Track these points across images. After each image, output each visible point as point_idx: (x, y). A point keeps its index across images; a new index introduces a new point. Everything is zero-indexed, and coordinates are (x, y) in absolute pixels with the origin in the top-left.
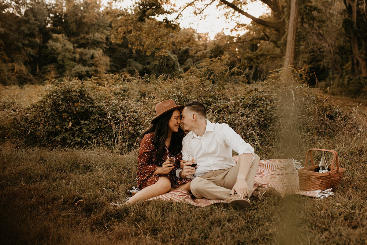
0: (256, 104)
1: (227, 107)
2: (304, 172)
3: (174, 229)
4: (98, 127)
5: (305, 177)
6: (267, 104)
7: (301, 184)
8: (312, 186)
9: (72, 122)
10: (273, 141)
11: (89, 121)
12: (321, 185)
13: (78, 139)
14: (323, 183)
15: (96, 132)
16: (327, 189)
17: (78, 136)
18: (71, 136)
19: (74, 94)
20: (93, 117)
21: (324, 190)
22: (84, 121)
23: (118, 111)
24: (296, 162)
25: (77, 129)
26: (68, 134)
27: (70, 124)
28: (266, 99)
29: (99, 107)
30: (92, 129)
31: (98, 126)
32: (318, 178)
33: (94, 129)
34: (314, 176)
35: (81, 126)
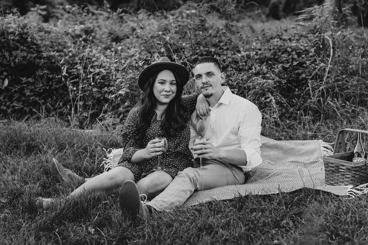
0: (278, 59)
1: (236, 62)
2: (331, 161)
3: (149, 236)
4: (48, 88)
5: (333, 167)
6: (293, 59)
7: (327, 176)
8: (342, 180)
9: (8, 79)
10: (297, 114)
11: (34, 78)
12: (352, 178)
13: (18, 105)
14: (356, 176)
15: (44, 95)
16: (361, 184)
17: (18, 100)
18: (7, 100)
19: (11, 37)
20: (40, 73)
21: (357, 186)
22: (27, 79)
23: (76, 64)
24: (326, 146)
25: (17, 89)
26: (3, 97)
27: (6, 82)
28: (292, 51)
29: (49, 58)
30: (39, 90)
31: (47, 86)
32: (349, 170)
33: (42, 91)
34: (343, 166)
35: (22, 86)
